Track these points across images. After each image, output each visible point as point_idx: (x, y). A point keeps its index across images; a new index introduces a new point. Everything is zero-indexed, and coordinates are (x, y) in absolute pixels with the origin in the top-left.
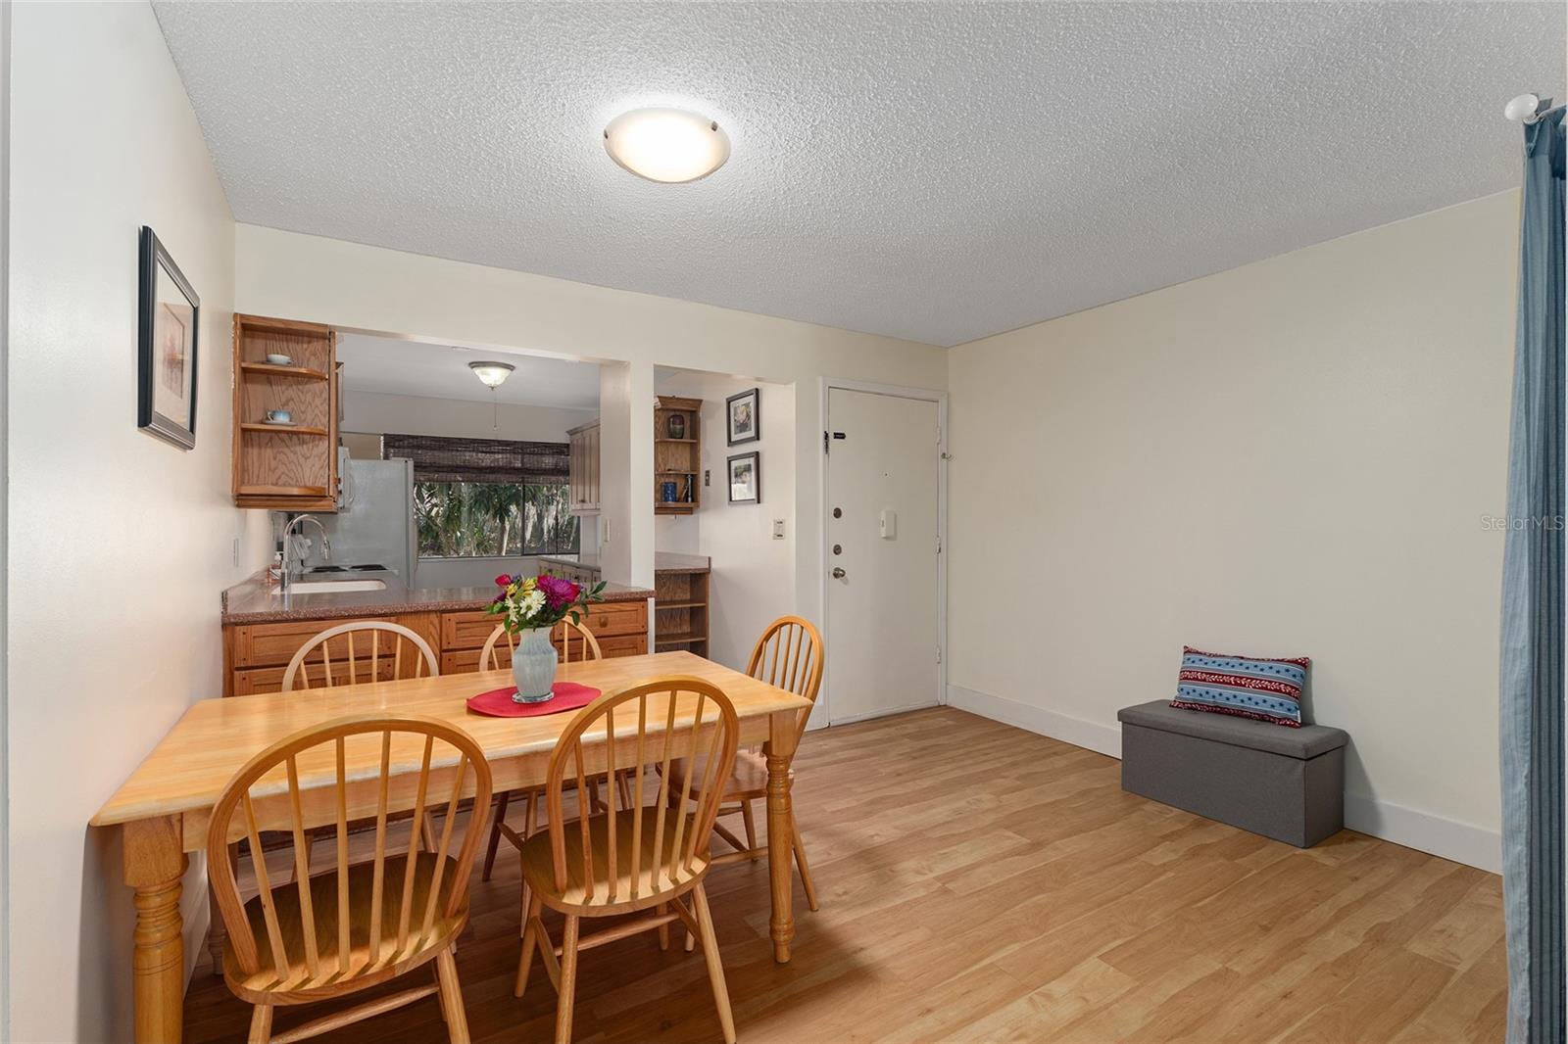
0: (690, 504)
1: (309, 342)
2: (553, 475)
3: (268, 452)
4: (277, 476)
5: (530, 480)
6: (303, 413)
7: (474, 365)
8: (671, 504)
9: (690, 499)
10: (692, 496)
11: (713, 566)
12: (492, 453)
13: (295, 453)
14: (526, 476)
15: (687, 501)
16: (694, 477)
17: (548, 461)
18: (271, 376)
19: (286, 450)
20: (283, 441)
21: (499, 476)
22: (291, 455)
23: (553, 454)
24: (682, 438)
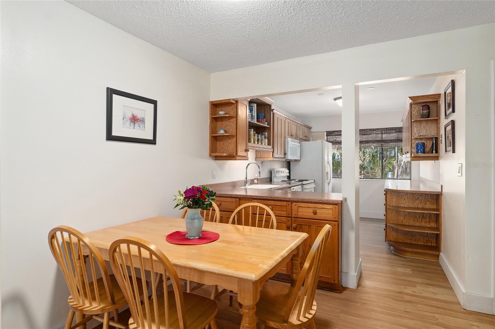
0: (434, 154)
1: (231, 106)
2: (396, 142)
3: (222, 143)
4: (223, 150)
5: (385, 145)
6: (230, 129)
7: (335, 99)
8: (421, 155)
9: (434, 151)
10: (435, 150)
11: (444, 191)
12: (368, 134)
13: (228, 142)
14: (383, 143)
15: (432, 153)
16: (437, 139)
17: (393, 136)
18: (222, 119)
19: (226, 141)
20: (225, 139)
21: (370, 144)
22: (227, 143)
23: (396, 132)
24: (428, 117)
